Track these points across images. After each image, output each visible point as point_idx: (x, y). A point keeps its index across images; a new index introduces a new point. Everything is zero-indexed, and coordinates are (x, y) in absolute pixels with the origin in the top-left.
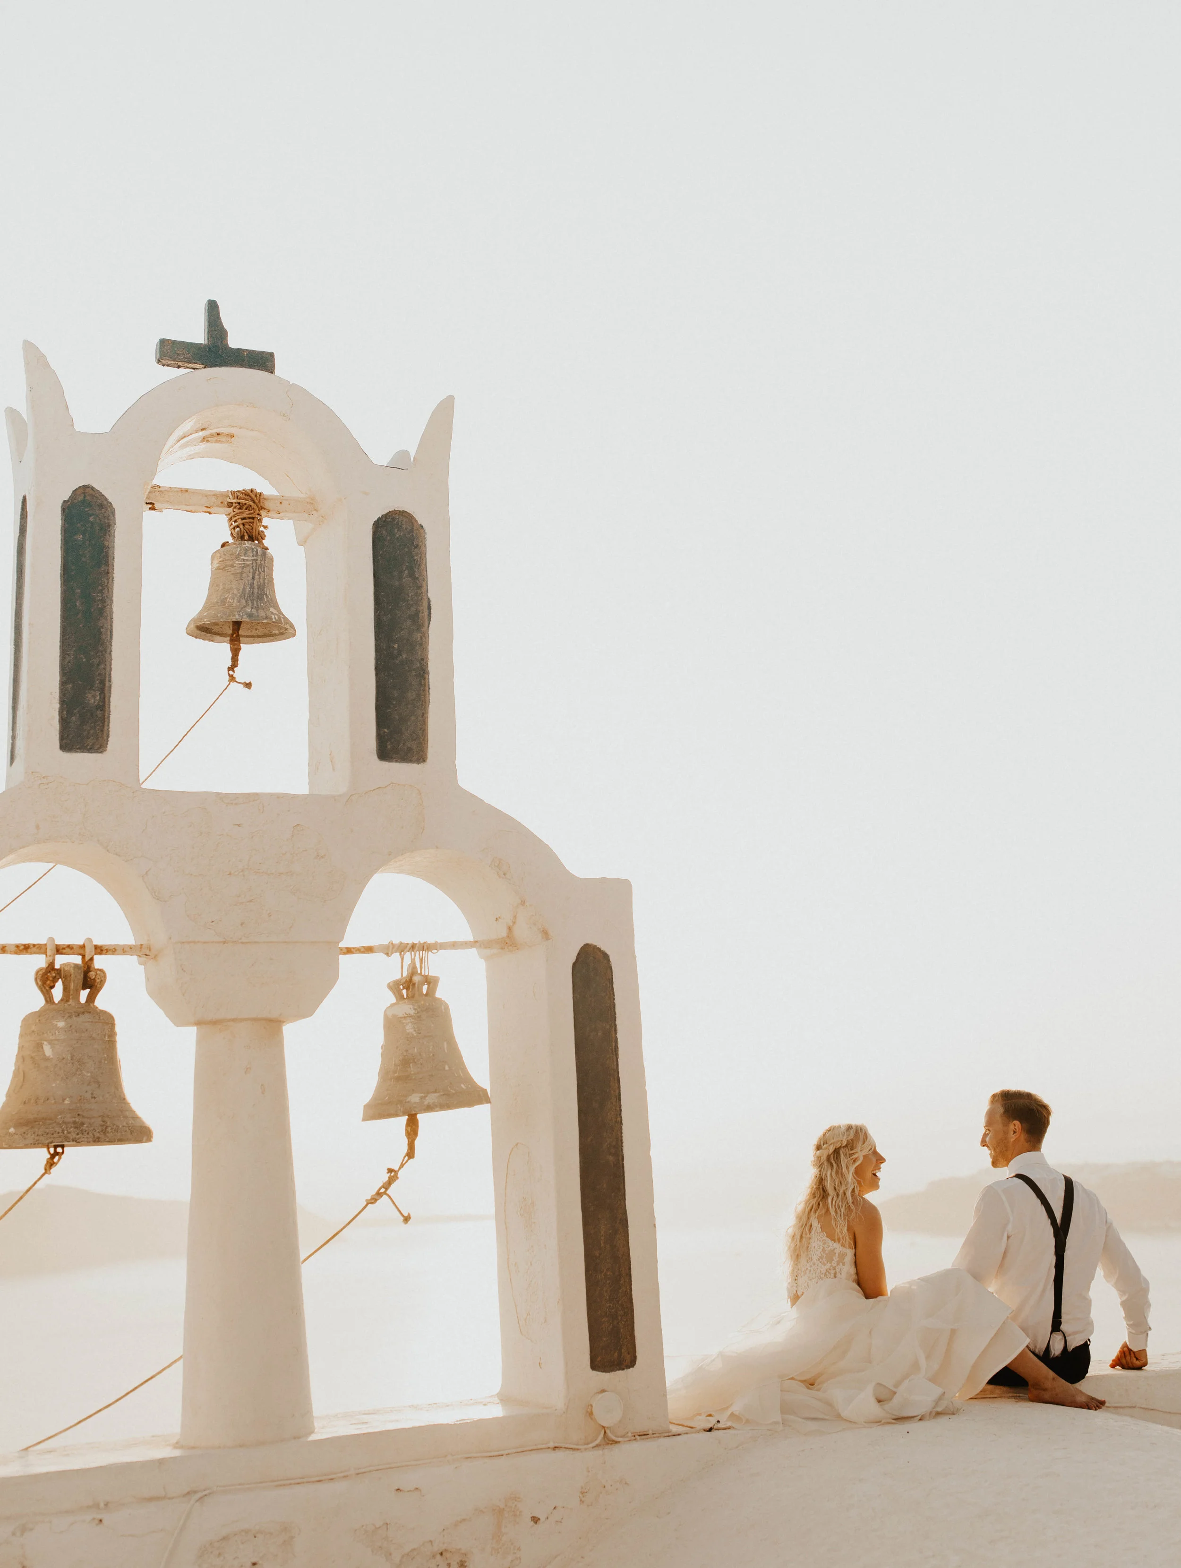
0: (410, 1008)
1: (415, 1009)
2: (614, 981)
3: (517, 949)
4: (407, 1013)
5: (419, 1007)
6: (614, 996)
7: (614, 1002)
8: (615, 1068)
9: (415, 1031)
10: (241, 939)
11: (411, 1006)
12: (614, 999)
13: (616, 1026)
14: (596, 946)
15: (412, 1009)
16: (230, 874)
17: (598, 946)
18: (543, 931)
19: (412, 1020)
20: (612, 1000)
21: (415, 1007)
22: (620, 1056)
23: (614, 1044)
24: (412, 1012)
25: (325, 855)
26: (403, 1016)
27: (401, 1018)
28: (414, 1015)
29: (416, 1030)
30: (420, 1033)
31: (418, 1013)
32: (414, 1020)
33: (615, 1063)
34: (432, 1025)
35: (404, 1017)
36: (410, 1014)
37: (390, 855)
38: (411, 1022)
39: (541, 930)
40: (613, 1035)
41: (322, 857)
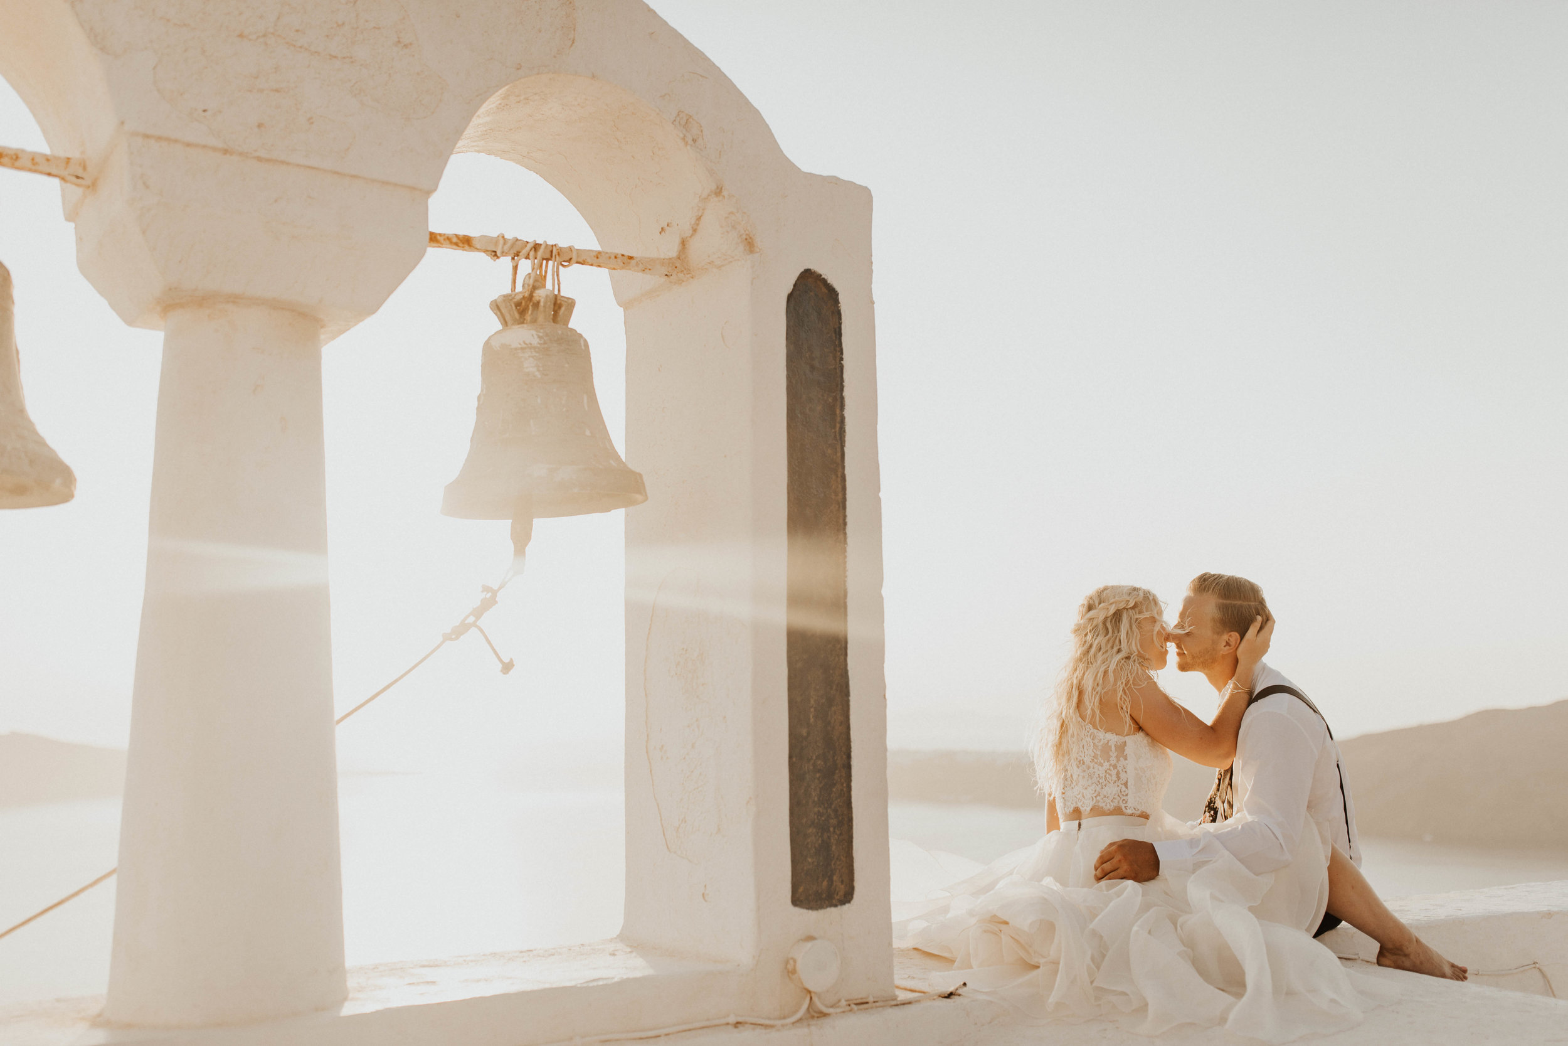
0: (533, 335)
1: (540, 337)
2: (843, 331)
4: (527, 342)
5: (547, 335)
6: (842, 354)
7: (842, 364)
8: (839, 460)
9: (538, 370)
10: (256, 151)
11: (534, 332)
12: (842, 359)
13: (842, 398)
14: (821, 275)
15: (536, 336)
16: (241, 36)
17: (823, 276)
18: (746, 239)
19: (534, 354)
20: (838, 360)
21: (541, 334)
22: (847, 444)
23: (838, 426)
24: (535, 342)
25: (411, 44)
26: (520, 346)
27: (516, 349)
28: (539, 345)
29: (541, 369)
30: (547, 375)
31: (545, 343)
32: (537, 355)
33: (839, 454)
34: (567, 365)
35: (522, 349)
36: (531, 344)
37: (518, 69)
38: (533, 357)
39: (744, 237)
40: (838, 411)
41: (406, 46)
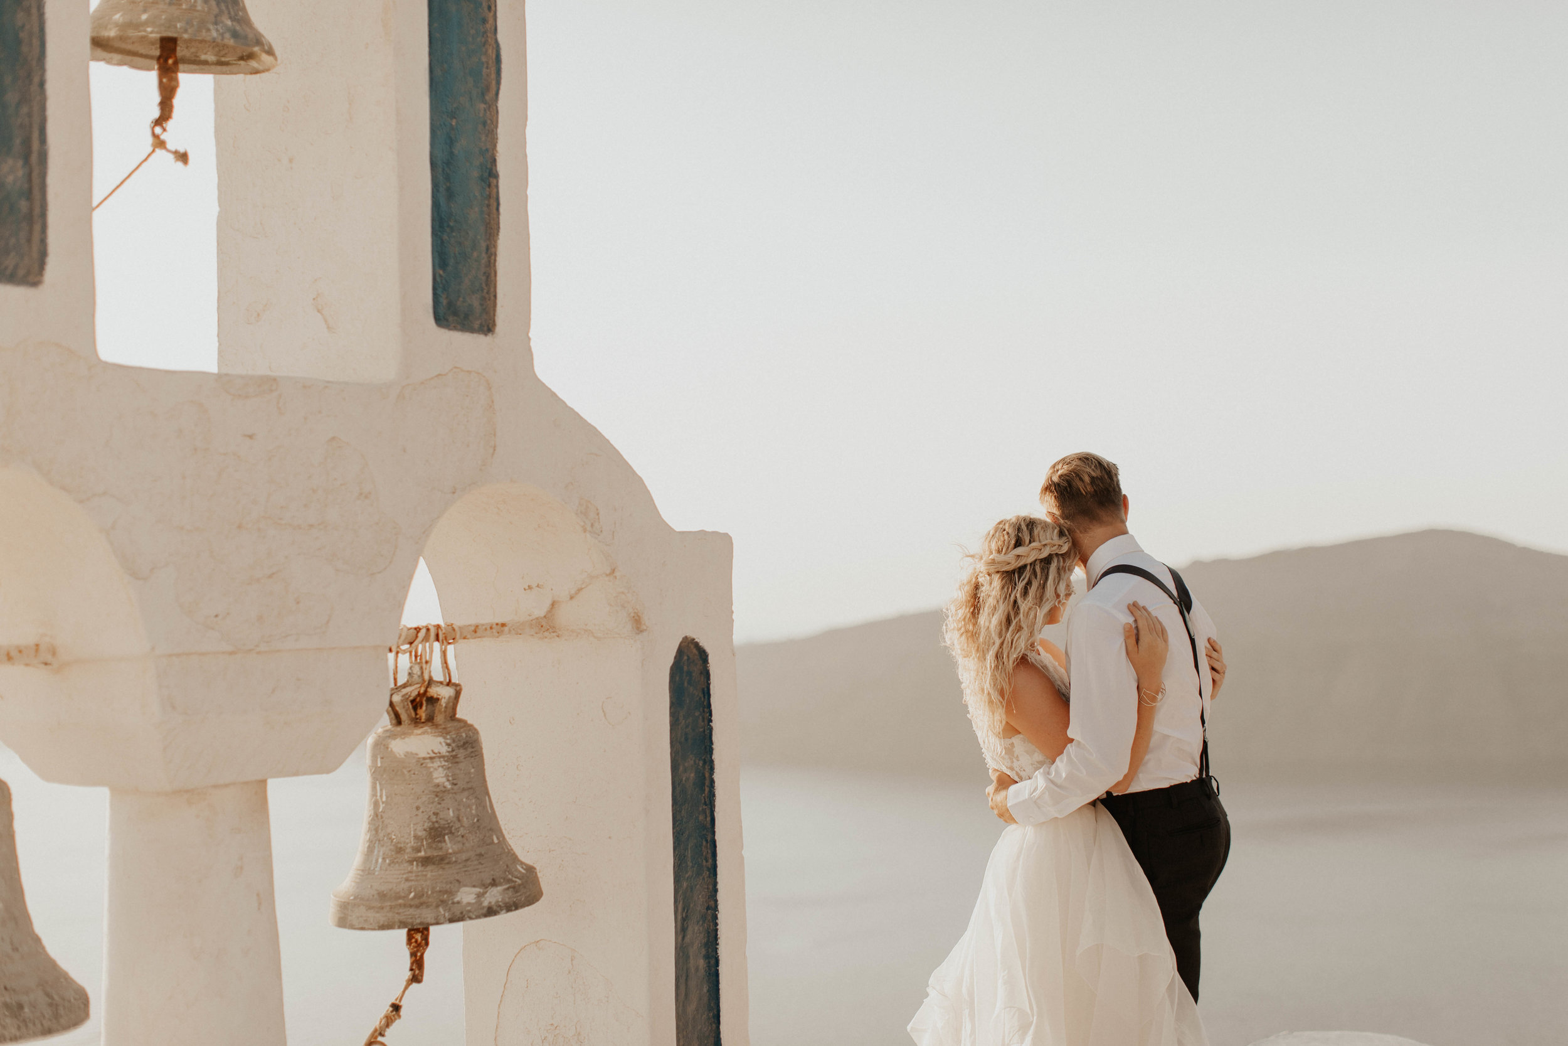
0: (440, 743)
1: (448, 745)
2: (712, 692)
3: (558, 636)
4: (436, 751)
5: (454, 741)
6: (711, 715)
7: (710, 726)
8: (709, 826)
9: (448, 780)
10: (257, 646)
11: (441, 739)
12: (711, 721)
13: (712, 762)
14: (694, 639)
15: (444, 744)
16: (240, 527)
17: (696, 640)
18: (634, 617)
19: (444, 763)
20: (706, 722)
21: (448, 741)
22: (717, 809)
23: (707, 790)
24: (444, 750)
25: (370, 493)
26: (428, 756)
27: (424, 759)
28: (447, 754)
29: (450, 779)
30: (456, 784)
31: (453, 751)
32: (446, 764)
33: (709, 819)
34: (473, 770)
35: (431, 758)
36: (440, 753)
37: (454, 493)
38: (442, 767)
39: (632, 615)
40: (707, 775)
41: (366, 497)
